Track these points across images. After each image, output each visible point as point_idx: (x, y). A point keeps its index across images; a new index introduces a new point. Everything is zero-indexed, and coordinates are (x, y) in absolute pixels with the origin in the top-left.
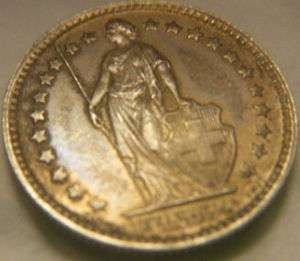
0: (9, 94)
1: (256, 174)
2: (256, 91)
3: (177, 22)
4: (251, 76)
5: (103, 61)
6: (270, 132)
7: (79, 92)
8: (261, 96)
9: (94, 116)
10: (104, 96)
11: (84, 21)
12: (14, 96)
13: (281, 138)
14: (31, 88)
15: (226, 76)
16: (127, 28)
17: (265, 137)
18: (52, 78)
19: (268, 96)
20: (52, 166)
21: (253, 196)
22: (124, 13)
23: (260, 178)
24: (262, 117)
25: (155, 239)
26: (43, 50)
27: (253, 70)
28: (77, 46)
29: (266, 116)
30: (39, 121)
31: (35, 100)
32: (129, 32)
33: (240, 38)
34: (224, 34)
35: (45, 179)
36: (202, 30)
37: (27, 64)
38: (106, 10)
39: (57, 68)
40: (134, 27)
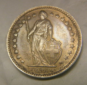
0: (11, 28)
1: (63, 64)
2: (73, 40)
3: (59, 15)
4: (73, 36)
5: (36, 23)
6: (72, 53)
7: (27, 31)
8: (73, 42)
9: (28, 38)
10: (33, 33)
11: (34, 10)
12: (12, 28)
13: (74, 56)
14: (16, 27)
15: (66, 34)
16: (45, 14)
17: (70, 54)
18: (22, 25)
19: (75, 43)
20: (15, 49)
21: (60, 69)
22: (46, 9)
23: (64, 65)
24: (71, 49)
25: (33, 73)
26: (22, 17)
27: (74, 34)
28: (30, 17)
29: (72, 48)
30: (16, 36)
31: (16, 31)
32: (45, 15)
33: (75, 23)
34: (71, 21)
35: (13, 52)
36: (65, 18)
37: (17, 20)
38: (41, 7)
39: (24, 23)
40: (47, 14)
